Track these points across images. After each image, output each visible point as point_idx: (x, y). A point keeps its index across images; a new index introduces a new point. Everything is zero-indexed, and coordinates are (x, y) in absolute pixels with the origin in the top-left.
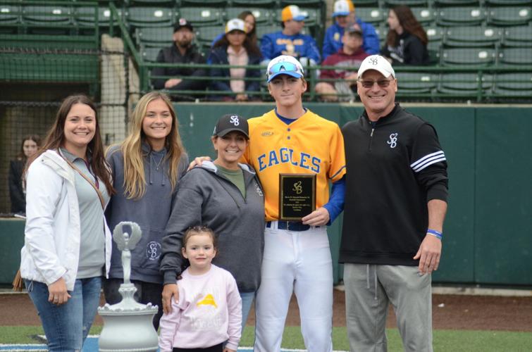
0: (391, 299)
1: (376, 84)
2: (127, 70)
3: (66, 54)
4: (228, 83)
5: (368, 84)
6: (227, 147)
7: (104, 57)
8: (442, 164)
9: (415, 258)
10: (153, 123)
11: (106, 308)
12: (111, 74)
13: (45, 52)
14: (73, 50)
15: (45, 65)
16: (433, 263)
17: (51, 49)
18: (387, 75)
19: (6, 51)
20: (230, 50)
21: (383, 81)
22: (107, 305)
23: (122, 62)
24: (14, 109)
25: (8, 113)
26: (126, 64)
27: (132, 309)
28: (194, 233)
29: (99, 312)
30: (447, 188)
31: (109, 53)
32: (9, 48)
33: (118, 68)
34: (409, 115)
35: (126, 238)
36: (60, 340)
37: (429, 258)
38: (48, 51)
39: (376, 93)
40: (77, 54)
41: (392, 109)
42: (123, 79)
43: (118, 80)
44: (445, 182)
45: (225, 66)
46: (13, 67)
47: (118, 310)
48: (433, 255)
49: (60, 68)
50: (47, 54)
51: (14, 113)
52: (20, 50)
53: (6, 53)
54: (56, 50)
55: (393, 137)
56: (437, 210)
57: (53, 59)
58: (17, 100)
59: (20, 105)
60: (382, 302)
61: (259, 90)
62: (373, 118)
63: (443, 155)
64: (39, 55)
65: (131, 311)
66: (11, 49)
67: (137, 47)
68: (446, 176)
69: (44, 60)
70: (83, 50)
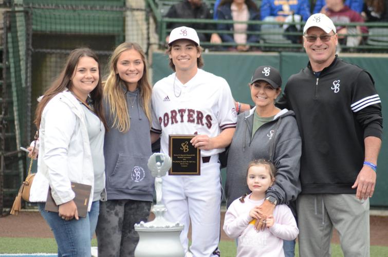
0: (334, 224)
1: (318, 39)
2: (148, 24)
3: (97, 10)
4: (232, 36)
5: (313, 39)
6: (257, 94)
7: (128, 13)
8: (378, 106)
9: (353, 187)
10: (128, 70)
11: (142, 225)
12: (135, 28)
13: (80, 8)
14: (103, 7)
15: (80, 20)
16: (368, 191)
17: (85, 6)
18: (328, 31)
19: (48, 7)
20: (234, 7)
21: (325, 37)
22: (142, 222)
23: (144, 17)
24: (54, 55)
25: (48, 59)
26: (147, 20)
27: (164, 226)
28: (254, 164)
29: (136, 228)
30: (382, 127)
31: (133, 10)
32: (50, 5)
33: (140, 22)
34: (347, 64)
35: (159, 166)
36: (72, 251)
37: (365, 187)
38: (82, 7)
39: (319, 47)
40: (106, 11)
41: (333, 60)
42: (145, 32)
43: (140, 32)
44: (380, 121)
45: (229, 22)
46: (53, 21)
47: (152, 227)
48: (368, 184)
49: (92, 22)
50: (82, 10)
51: (53, 59)
52: (59, 7)
53: (47, 9)
54: (89, 7)
55: (336, 83)
56: (372, 145)
57: (86, 15)
58: (56, 48)
59: (58, 53)
60: (327, 226)
61: (258, 42)
62: (317, 69)
63: (379, 98)
64: (74, 11)
65: (163, 228)
66: (52, 5)
67: (156, 5)
68: (381, 116)
69: (79, 15)
70: (112, 7)
